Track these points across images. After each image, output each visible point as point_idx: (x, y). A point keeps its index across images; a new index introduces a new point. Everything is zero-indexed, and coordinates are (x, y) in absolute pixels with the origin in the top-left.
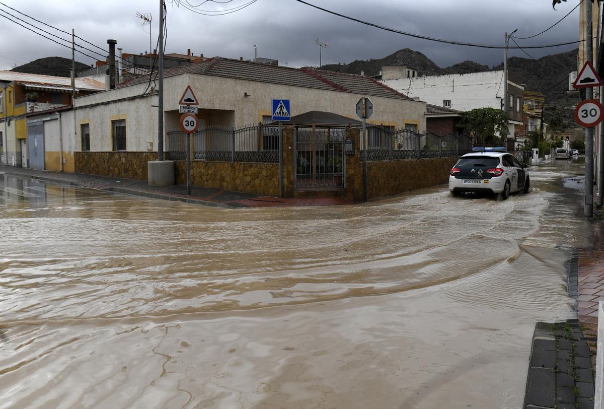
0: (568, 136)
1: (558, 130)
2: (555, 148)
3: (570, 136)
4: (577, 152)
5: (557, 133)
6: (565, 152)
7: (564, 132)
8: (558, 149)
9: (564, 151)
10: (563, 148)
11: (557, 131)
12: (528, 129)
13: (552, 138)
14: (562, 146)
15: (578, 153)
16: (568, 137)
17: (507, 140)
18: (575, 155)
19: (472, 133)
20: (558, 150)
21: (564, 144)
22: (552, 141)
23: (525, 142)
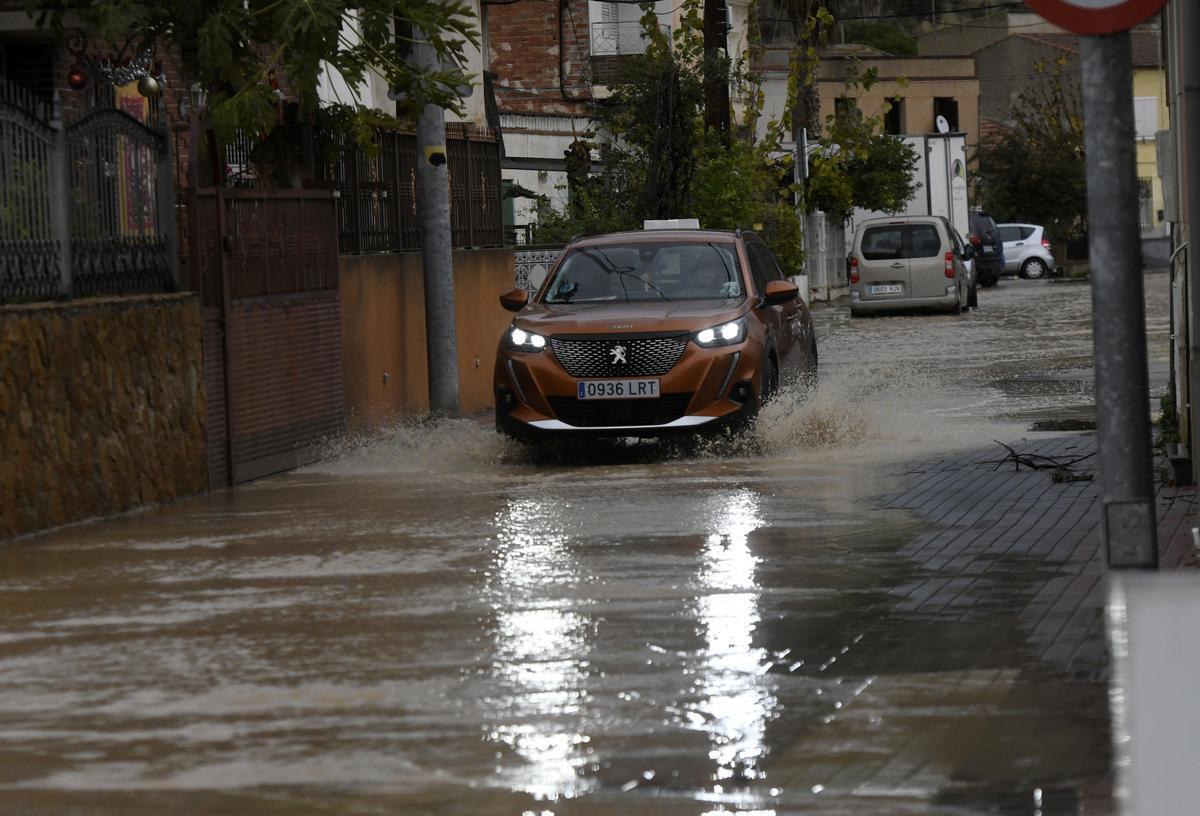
0: (945, 90)
1: (853, 37)
2: (839, 219)
3: (967, 96)
4: (1035, 244)
5: (842, 67)
6: (932, 248)
7: (905, 52)
8: (862, 218)
9: (919, 240)
10: (913, 211)
11: (842, 48)
12: (583, 39)
13: (802, 114)
14: (903, 192)
15: (1043, 252)
16: (946, 107)
17: (442, 149)
18: (1022, 272)
19: (130, 91)
20: (871, 231)
21: (918, 177)
22: (810, 148)
23: (575, 161)
